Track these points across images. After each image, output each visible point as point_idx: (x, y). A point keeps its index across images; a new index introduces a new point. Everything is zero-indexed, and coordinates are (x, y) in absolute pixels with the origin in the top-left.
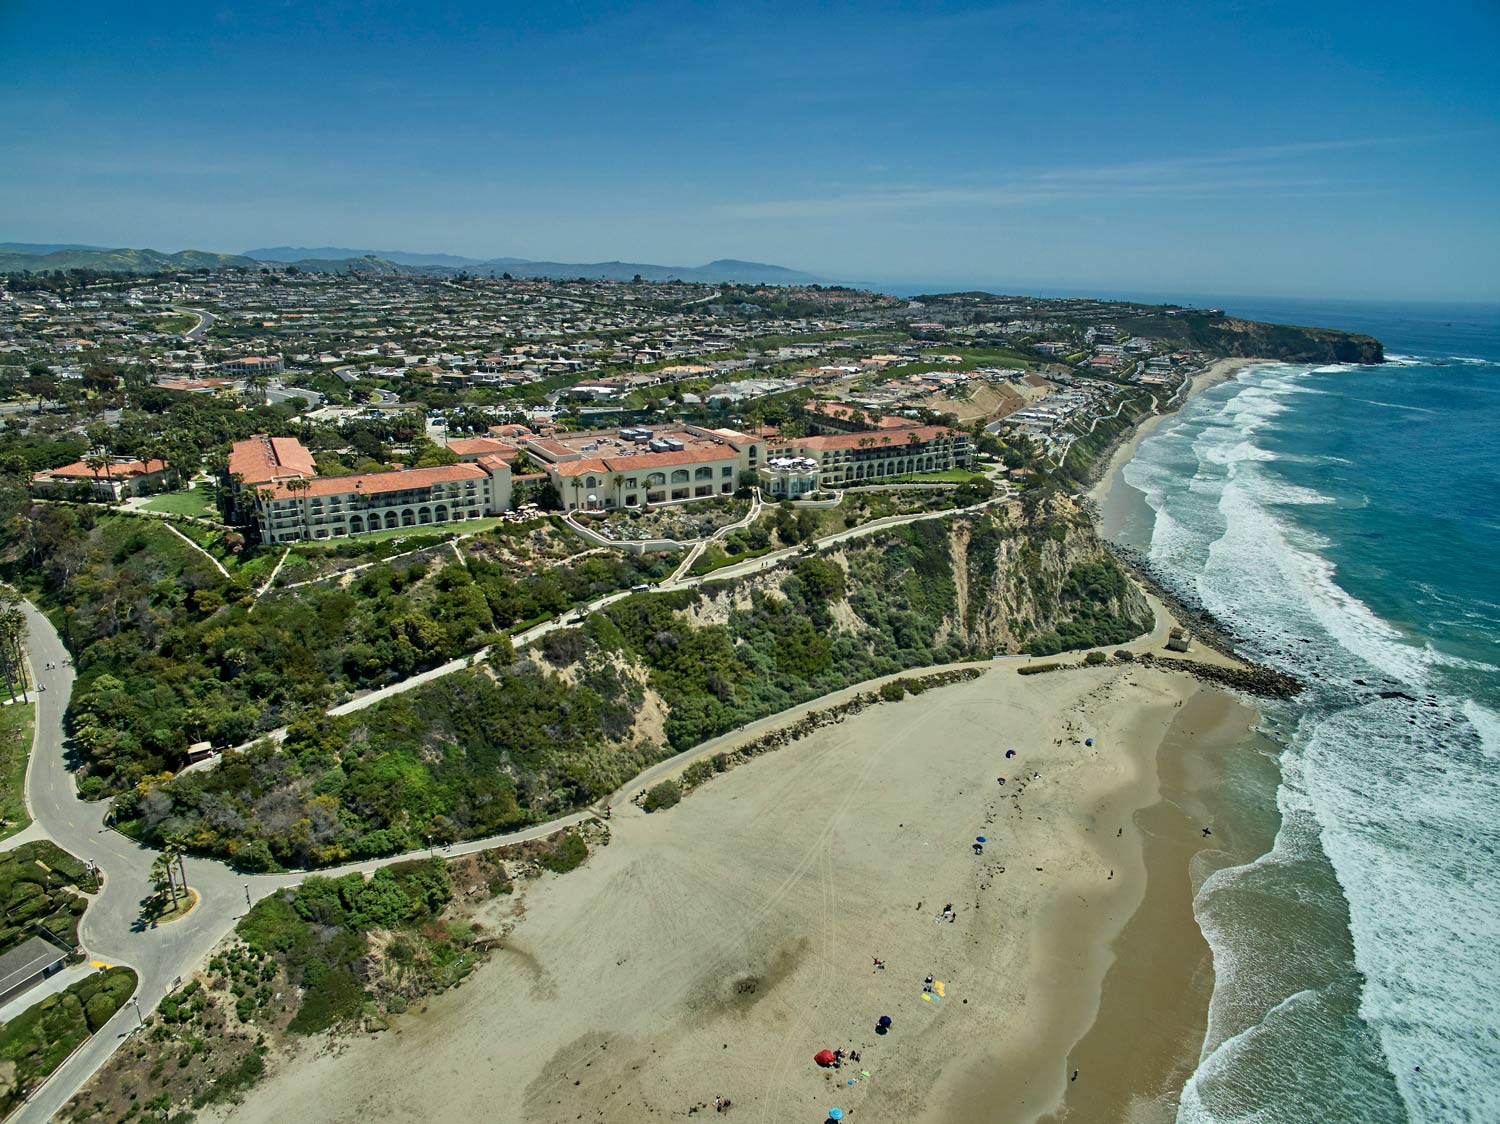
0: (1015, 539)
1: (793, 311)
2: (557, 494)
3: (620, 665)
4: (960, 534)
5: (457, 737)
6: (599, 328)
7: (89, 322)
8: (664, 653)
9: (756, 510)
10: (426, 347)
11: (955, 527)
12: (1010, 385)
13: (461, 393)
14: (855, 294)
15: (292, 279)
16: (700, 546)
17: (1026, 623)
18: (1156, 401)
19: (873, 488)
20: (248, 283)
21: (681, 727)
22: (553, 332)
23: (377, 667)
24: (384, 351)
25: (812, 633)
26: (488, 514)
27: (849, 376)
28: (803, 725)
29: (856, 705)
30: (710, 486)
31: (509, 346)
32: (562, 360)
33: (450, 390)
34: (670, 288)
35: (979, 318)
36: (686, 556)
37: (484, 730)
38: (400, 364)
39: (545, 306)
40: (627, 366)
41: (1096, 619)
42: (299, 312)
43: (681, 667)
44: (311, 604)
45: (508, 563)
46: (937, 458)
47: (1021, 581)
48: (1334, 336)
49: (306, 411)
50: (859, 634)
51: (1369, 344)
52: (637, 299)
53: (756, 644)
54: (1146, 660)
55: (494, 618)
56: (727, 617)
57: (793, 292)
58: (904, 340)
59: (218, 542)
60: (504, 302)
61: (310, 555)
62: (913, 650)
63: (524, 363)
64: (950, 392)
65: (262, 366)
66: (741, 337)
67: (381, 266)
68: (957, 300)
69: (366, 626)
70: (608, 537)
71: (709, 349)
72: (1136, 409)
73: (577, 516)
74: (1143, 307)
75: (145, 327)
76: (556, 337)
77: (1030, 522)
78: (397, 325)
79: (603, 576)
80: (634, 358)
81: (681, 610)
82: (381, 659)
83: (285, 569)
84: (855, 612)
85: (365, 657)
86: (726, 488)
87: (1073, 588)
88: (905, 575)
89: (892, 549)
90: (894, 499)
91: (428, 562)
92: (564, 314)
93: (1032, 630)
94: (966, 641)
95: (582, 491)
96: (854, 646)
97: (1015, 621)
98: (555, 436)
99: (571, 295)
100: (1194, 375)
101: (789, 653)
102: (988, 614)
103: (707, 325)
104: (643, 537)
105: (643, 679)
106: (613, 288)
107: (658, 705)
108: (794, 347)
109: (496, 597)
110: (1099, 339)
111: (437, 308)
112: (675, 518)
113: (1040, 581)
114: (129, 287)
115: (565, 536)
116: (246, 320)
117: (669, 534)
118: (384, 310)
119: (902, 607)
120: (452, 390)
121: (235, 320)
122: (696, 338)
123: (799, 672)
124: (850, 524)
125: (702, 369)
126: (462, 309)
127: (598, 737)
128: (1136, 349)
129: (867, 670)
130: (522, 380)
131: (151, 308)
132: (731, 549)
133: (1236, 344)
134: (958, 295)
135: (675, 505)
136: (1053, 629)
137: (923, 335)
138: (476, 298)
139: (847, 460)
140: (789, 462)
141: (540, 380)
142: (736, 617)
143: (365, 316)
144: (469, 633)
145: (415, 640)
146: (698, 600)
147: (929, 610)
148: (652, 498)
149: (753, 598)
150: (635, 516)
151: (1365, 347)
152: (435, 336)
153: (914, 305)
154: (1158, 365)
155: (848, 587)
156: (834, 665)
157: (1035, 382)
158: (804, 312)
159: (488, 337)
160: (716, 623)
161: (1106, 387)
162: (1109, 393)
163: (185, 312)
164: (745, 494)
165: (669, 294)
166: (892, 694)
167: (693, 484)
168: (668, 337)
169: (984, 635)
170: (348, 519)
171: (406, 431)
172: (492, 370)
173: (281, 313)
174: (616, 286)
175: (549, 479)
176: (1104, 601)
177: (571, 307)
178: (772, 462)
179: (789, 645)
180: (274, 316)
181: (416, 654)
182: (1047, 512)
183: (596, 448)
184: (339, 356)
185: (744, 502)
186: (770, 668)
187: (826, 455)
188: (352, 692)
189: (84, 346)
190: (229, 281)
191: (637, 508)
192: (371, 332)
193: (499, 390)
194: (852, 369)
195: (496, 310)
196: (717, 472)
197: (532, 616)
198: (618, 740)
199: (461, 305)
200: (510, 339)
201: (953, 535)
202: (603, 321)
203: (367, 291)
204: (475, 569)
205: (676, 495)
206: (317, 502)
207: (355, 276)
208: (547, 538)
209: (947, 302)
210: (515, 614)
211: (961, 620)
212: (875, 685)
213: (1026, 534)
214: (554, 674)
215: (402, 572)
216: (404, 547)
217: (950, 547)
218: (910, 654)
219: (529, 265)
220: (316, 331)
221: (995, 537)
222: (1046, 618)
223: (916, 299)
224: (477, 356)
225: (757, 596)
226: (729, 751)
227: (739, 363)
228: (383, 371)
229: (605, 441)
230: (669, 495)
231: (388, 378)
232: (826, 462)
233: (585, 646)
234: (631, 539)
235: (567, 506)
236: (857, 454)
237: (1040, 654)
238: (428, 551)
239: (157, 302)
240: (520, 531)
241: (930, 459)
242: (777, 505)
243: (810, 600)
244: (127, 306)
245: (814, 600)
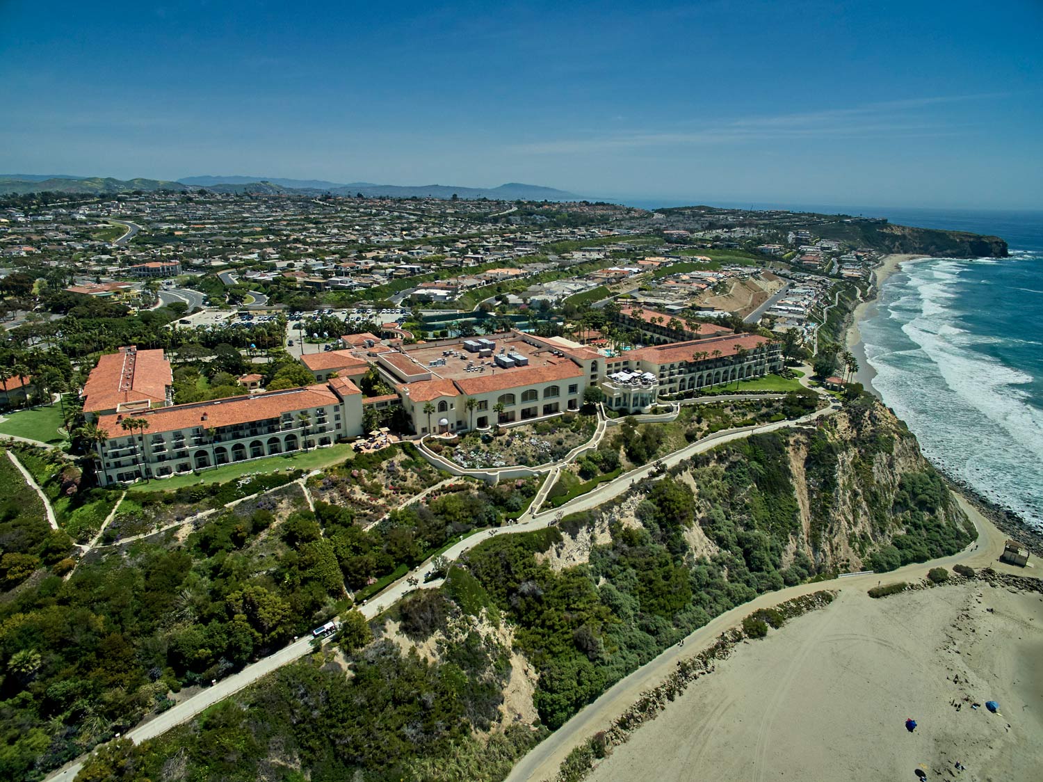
0: (847, 452)
1: (574, 221)
2: (409, 418)
3: (484, 629)
4: (796, 450)
5: (301, 756)
6: (430, 235)
7: (40, 232)
8: (529, 608)
9: (602, 426)
10: (296, 252)
11: (791, 440)
12: (754, 280)
13: (320, 295)
14: (614, 207)
15: (202, 198)
16: (554, 471)
17: (864, 537)
18: (859, 292)
19: (706, 400)
20: (169, 201)
21: (554, 702)
22: (395, 239)
23: (208, 658)
24: (263, 256)
25: (672, 566)
26: (340, 440)
27: (633, 276)
28: (675, 679)
29: (720, 648)
30: (557, 404)
31: (361, 252)
32: (403, 265)
33: (311, 293)
34: (479, 204)
35: (712, 226)
36: (541, 484)
37: (333, 743)
38: (273, 268)
39: (388, 218)
40: (456, 270)
41: (927, 530)
42: (204, 224)
43: (548, 623)
44: (140, 565)
45: (360, 504)
46: (756, 366)
47: (855, 494)
48: (970, 237)
49: (186, 315)
50: (714, 560)
51: (996, 242)
52: (456, 212)
53: (619, 583)
54: (988, 576)
55: (346, 581)
56: (587, 553)
57: (569, 206)
58: (661, 244)
59: (55, 479)
60: (358, 214)
61: (146, 501)
62: (765, 573)
63: (373, 268)
64: (715, 289)
65: (163, 269)
66: (541, 242)
67: (272, 188)
68: (688, 212)
69: (199, 599)
70: (461, 465)
71: (520, 253)
72: (847, 298)
73: (429, 441)
74: (826, 217)
75: (83, 236)
76: (398, 243)
77: (858, 434)
78: (277, 233)
79: (459, 515)
80: (462, 263)
81: (542, 552)
82: (212, 647)
83: (117, 520)
84: (707, 535)
85: (193, 646)
86: (572, 404)
87: (905, 500)
88: (748, 492)
89: (733, 465)
90: (727, 411)
91: (274, 506)
92: (402, 224)
93: (870, 544)
94: (811, 559)
95: (435, 415)
96: (710, 574)
97: (853, 535)
98: (403, 348)
99: (407, 209)
100: (874, 268)
101: (651, 590)
102: (831, 532)
103: (512, 233)
104: (497, 463)
105: (508, 642)
106: (438, 204)
107: (526, 672)
108: (585, 251)
109: (346, 553)
110: (799, 242)
111: (308, 220)
112: (527, 440)
113: (875, 495)
114: (80, 205)
115: (418, 465)
116: (163, 230)
117: (523, 461)
118: (268, 221)
119: (749, 527)
120: (313, 293)
121: (154, 230)
122: (507, 244)
123: (663, 612)
124: (690, 438)
125: (517, 272)
126: (326, 220)
127: (464, 730)
128: (828, 248)
129: (726, 600)
130: (371, 284)
131: (91, 221)
132: (585, 474)
133: (897, 244)
134: (689, 208)
135: (525, 424)
136: (889, 542)
137: (674, 239)
138: (337, 212)
139: (680, 372)
140: (630, 376)
141: (387, 283)
142: (597, 553)
143: (252, 227)
144: (316, 605)
145: (255, 622)
146: (559, 540)
147: (773, 529)
148: (504, 419)
149: (611, 530)
150: (487, 440)
151: (994, 245)
152: (305, 243)
153: (657, 216)
154: (848, 261)
155: (698, 508)
156: (694, 597)
157: (770, 277)
158: (579, 223)
159: (345, 243)
160: (578, 562)
161: (824, 281)
162: (826, 286)
163: (118, 224)
164: (589, 410)
165: (479, 208)
166: (755, 628)
167: (540, 403)
168: (485, 243)
169: (829, 553)
170: (192, 454)
171: (269, 339)
172: (347, 274)
173: (190, 224)
174: (440, 202)
175: (399, 401)
176: (932, 511)
177: (408, 218)
178: (614, 375)
179: (651, 582)
180: (184, 227)
181: (254, 639)
182: (874, 424)
183: (443, 362)
184: (227, 260)
185: (589, 418)
186: (634, 609)
187: (663, 368)
188: (176, 691)
189: (27, 252)
190: (156, 200)
191: (488, 430)
192: (254, 239)
193: (352, 293)
194: (635, 270)
195: (352, 221)
196: (564, 390)
197: (387, 573)
198: (486, 728)
199: (325, 218)
200: (362, 244)
201: (790, 449)
202: (432, 230)
203: (256, 207)
204: (326, 515)
205: (526, 414)
206: (158, 438)
207: (249, 196)
208: (400, 468)
209: (681, 213)
210: (368, 574)
211: (805, 537)
212: (734, 617)
213: (855, 445)
214: (413, 651)
215: (244, 524)
216: (248, 489)
217: (789, 462)
218: (763, 577)
219: (375, 187)
220: (213, 238)
221: (833, 453)
222: (882, 532)
223: (657, 211)
224: (335, 261)
225: (615, 527)
226: (605, 727)
227: (545, 266)
228: (256, 276)
229: (451, 353)
230: (518, 415)
231: (259, 281)
232: (662, 376)
233: (446, 610)
234: (485, 466)
235: (419, 430)
236: (689, 367)
237: (882, 570)
238: (275, 493)
239: (98, 216)
240: (371, 463)
241: (749, 367)
242: (620, 421)
243: (665, 526)
244: (74, 219)
245: (669, 526)
